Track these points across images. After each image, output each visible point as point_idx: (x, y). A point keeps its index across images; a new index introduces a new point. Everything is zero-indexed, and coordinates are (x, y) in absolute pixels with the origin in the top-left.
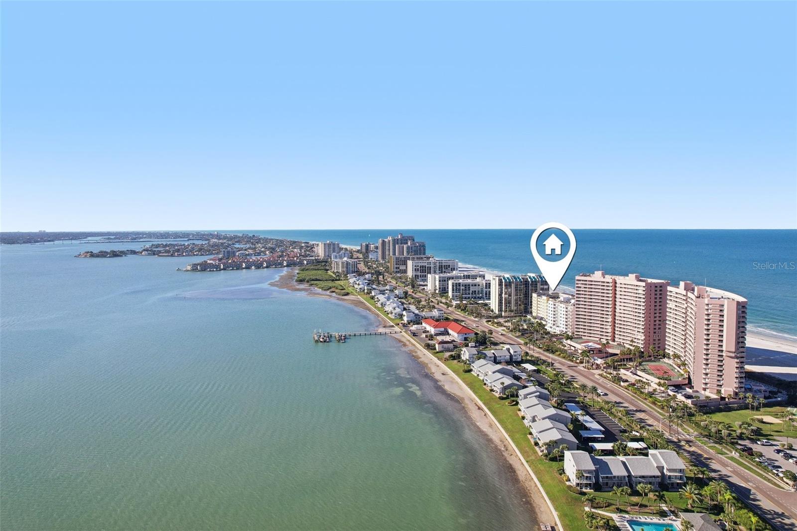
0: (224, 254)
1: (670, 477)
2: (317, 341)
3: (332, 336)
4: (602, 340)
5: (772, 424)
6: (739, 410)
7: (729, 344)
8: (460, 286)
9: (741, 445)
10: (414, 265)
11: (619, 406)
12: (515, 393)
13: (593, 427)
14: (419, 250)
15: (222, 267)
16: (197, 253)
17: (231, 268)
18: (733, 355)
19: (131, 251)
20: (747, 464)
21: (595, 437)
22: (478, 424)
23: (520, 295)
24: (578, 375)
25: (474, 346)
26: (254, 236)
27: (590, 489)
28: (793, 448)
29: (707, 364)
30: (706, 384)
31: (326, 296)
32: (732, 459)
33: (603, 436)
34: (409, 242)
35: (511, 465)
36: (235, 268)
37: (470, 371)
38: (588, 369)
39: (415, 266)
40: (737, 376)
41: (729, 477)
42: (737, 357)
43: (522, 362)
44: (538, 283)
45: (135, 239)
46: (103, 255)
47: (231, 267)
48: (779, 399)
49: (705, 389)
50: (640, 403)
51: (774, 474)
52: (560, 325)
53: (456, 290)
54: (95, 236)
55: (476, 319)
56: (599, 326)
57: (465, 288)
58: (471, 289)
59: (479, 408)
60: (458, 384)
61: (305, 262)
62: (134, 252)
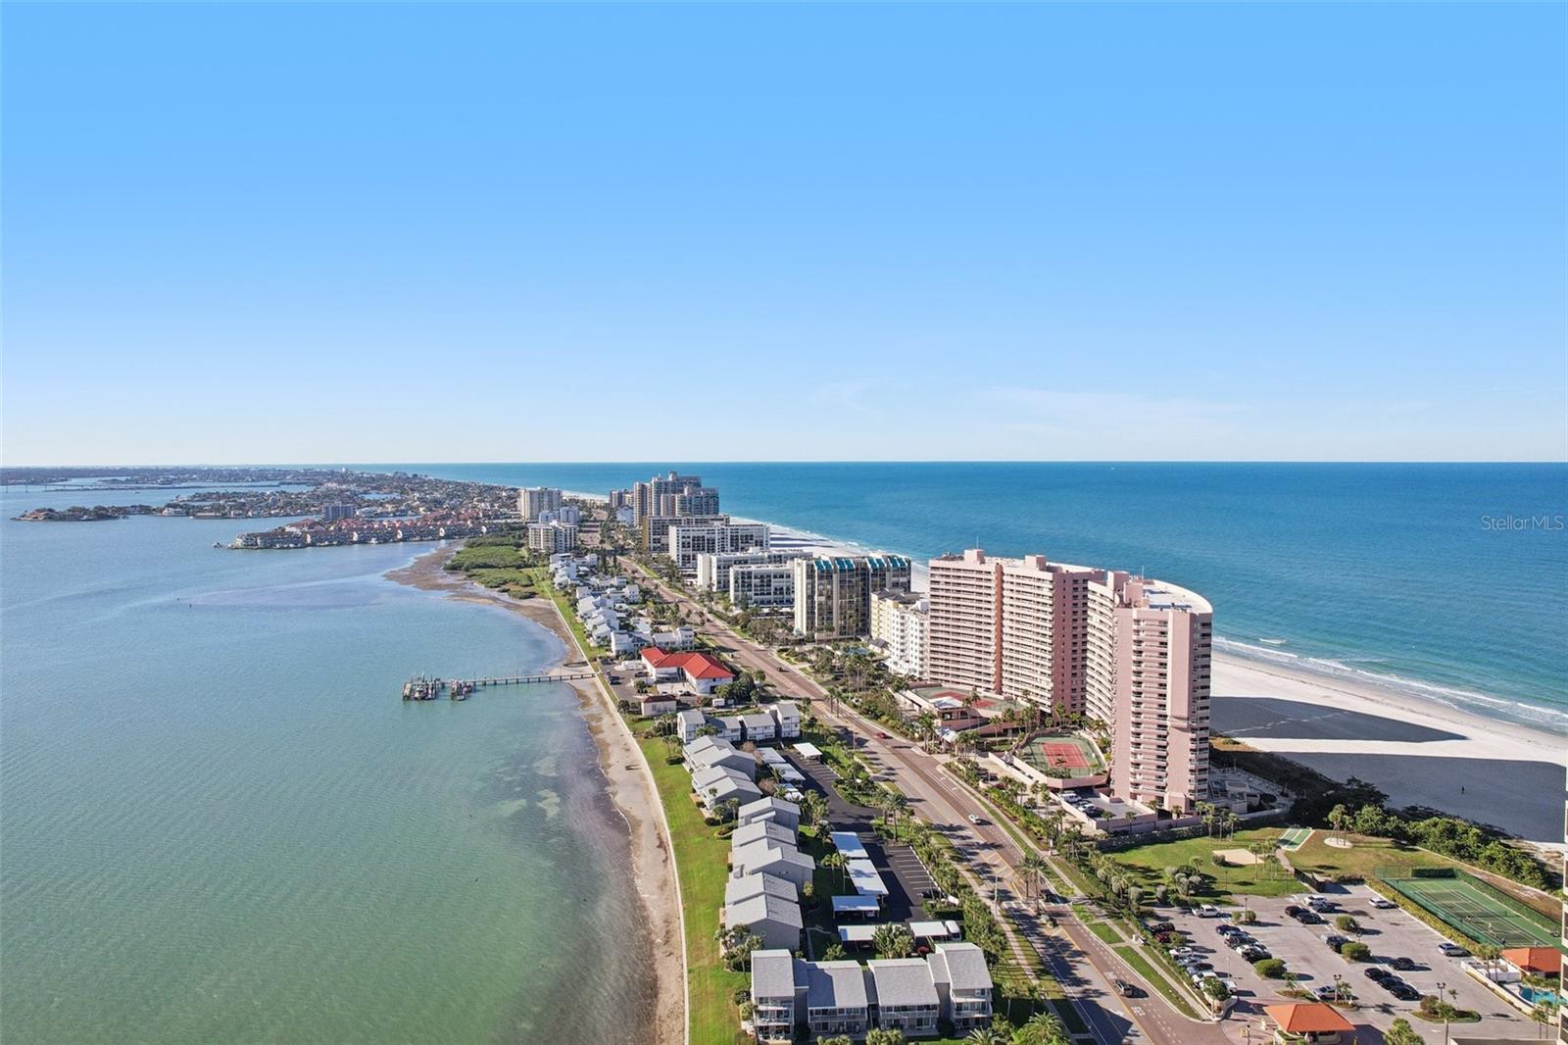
0: (327, 513)
1: (960, 1007)
2: (407, 698)
3: (446, 685)
4: (978, 689)
5: (1241, 866)
6: (1189, 838)
7: (1177, 702)
8: (750, 577)
9: (1158, 918)
10: (680, 536)
11: (952, 836)
12: (734, 811)
13: (866, 888)
14: (706, 504)
15: (309, 540)
16: (277, 511)
17: (327, 543)
18: (1184, 724)
19: (141, 506)
20: (1150, 961)
21: (860, 912)
22: (638, 882)
23: (851, 597)
24: (903, 765)
25: (723, 704)
26: (415, 476)
27: (786, 1038)
28: (1257, 919)
29: (1138, 745)
30: (1136, 785)
31: (487, 600)
32: (1128, 953)
33: (878, 908)
34: (686, 490)
35: (655, 979)
36: (335, 543)
37: (680, 761)
38: (930, 752)
39: (683, 537)
40: (1193, 767)
41: (1100, 994)
42: (1193, 730)
43: (800, 739)
44: (887, 574)
45: (170, 482)
46: (76, 515)
47: (327, 540)
48: (1277, 811)
49: (1134, 796)
50: (1002, 829)
51: (1192, 984)
52: (911, 659)
53: (743, 586)
54: (89, 477)
55: (762, 647)
56: (972, 660)
57: (762, 581)
58: (772, 584)
59: (662, 845)
60: (648, 789)
61: (484, 529)
62: (146, 510)
